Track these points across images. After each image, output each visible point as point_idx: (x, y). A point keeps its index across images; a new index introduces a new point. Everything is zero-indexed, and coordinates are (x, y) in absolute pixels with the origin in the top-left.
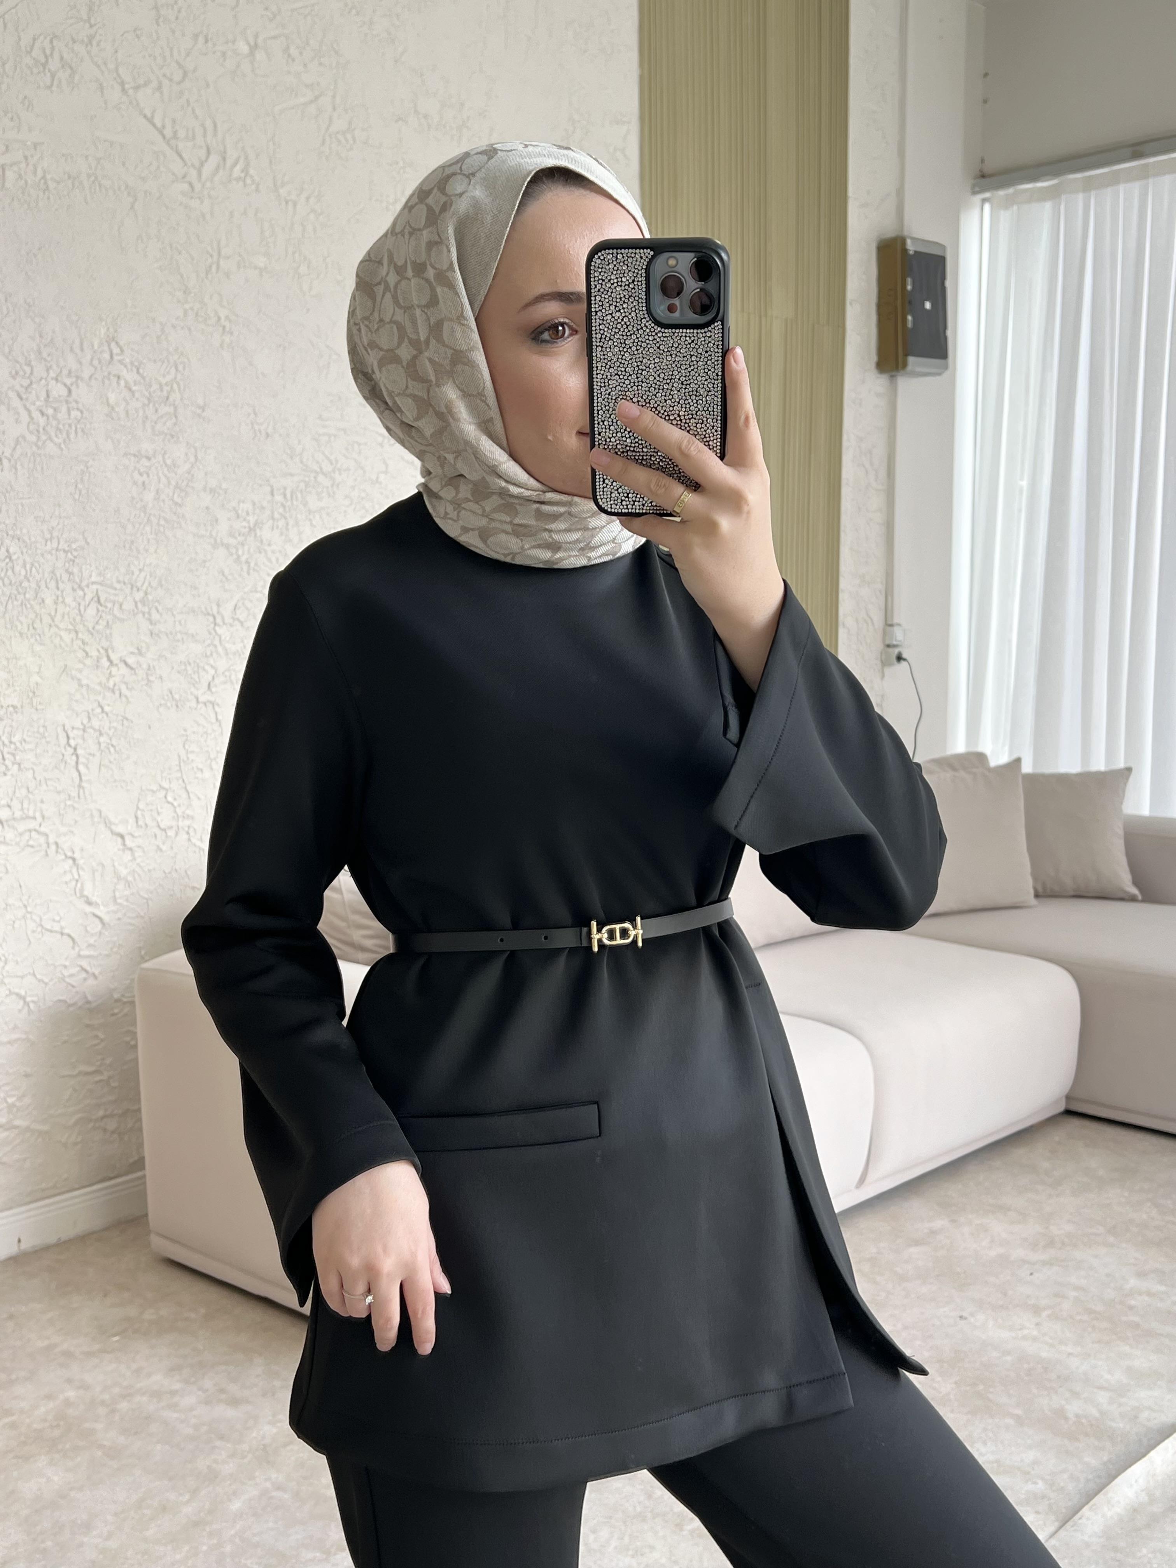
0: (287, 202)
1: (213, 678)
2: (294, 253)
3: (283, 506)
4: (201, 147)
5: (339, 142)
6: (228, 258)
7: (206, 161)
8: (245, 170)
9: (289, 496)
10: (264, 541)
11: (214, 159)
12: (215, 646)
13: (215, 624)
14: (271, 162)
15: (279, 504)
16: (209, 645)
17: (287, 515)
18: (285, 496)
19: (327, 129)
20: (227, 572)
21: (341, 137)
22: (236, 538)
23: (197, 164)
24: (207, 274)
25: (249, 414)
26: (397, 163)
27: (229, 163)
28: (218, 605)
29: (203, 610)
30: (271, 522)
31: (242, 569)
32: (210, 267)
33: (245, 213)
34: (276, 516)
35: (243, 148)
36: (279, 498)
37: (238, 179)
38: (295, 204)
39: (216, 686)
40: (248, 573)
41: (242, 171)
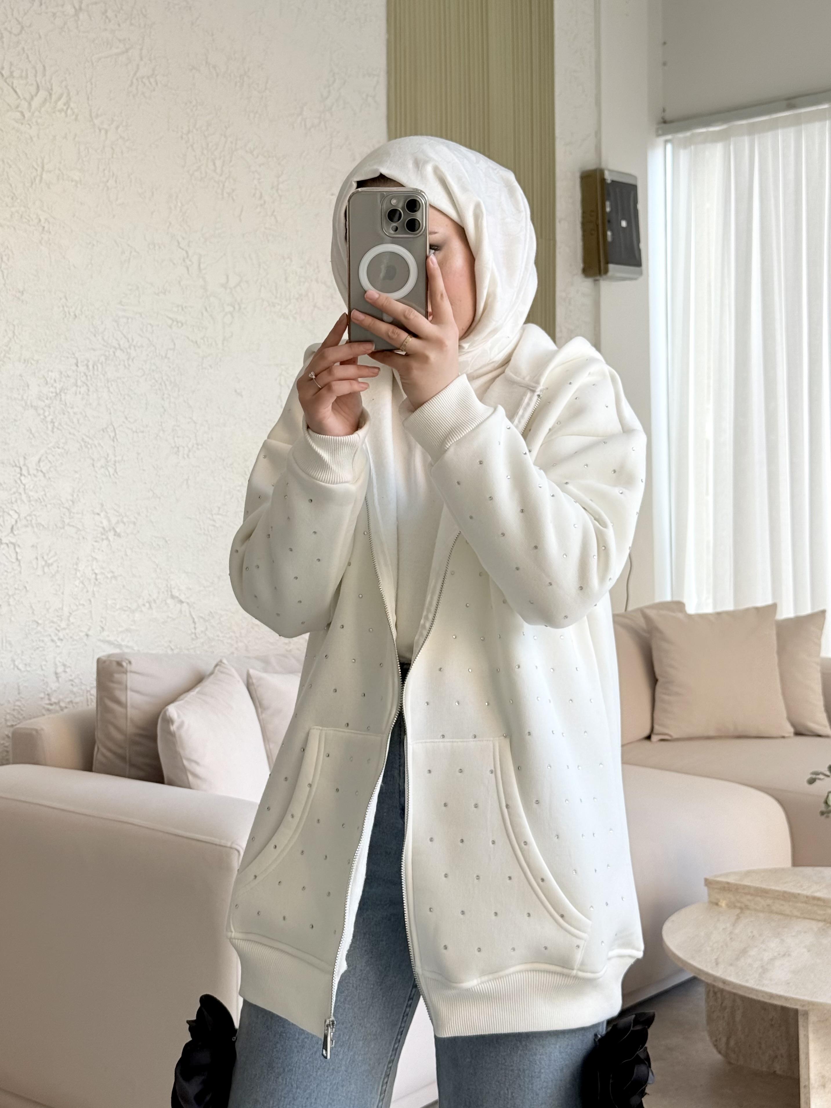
0: (100, 130)
1: (16, 522)
2: (104, 170)
3: (85, 374)
4: (32, 84)
5: (145, 84)
6: (50, 172)
7: (36, 95)
8: (67, 104)
9: (91, 367)
10: (68, 404)
11: (42, 94)
12: (20, 494)
13: (21, 475)
14: (88, 98)
15: (82, 374)
16: (14, 493)
17: (89, 383)
18: (87, 366)
19: (135, 74)
20: (33, 430)
21: (145, 80)
22: (44, 401)
23: (28, 97)
24: (32, 183)
25: (61, 299)
26: (191, 102)
27: (54, 97)
28: (25, 458)
29: (12, 462)
30: (74, 388)
31: (47, 428)
32: (35, 179)
33: (65, 137)
34: (79, 383)
35: (66, 87)
36: (82, 368)
37: (61, 111)
38: (106, 132)
39: (18, 529)
40: (53, 432)
41: (65, 105)
